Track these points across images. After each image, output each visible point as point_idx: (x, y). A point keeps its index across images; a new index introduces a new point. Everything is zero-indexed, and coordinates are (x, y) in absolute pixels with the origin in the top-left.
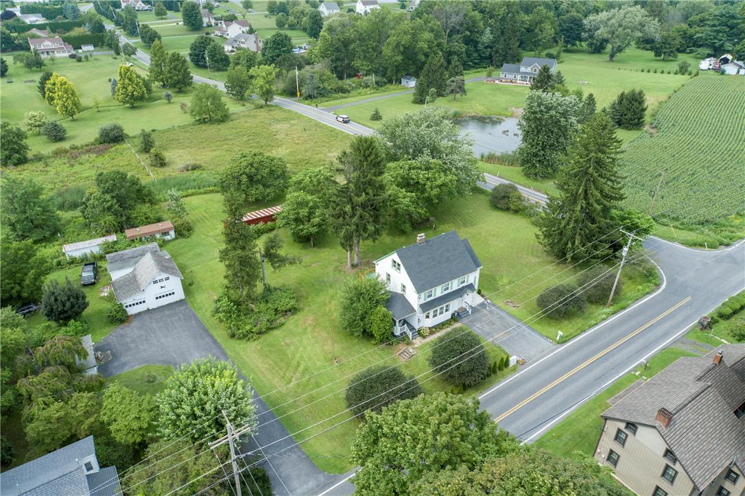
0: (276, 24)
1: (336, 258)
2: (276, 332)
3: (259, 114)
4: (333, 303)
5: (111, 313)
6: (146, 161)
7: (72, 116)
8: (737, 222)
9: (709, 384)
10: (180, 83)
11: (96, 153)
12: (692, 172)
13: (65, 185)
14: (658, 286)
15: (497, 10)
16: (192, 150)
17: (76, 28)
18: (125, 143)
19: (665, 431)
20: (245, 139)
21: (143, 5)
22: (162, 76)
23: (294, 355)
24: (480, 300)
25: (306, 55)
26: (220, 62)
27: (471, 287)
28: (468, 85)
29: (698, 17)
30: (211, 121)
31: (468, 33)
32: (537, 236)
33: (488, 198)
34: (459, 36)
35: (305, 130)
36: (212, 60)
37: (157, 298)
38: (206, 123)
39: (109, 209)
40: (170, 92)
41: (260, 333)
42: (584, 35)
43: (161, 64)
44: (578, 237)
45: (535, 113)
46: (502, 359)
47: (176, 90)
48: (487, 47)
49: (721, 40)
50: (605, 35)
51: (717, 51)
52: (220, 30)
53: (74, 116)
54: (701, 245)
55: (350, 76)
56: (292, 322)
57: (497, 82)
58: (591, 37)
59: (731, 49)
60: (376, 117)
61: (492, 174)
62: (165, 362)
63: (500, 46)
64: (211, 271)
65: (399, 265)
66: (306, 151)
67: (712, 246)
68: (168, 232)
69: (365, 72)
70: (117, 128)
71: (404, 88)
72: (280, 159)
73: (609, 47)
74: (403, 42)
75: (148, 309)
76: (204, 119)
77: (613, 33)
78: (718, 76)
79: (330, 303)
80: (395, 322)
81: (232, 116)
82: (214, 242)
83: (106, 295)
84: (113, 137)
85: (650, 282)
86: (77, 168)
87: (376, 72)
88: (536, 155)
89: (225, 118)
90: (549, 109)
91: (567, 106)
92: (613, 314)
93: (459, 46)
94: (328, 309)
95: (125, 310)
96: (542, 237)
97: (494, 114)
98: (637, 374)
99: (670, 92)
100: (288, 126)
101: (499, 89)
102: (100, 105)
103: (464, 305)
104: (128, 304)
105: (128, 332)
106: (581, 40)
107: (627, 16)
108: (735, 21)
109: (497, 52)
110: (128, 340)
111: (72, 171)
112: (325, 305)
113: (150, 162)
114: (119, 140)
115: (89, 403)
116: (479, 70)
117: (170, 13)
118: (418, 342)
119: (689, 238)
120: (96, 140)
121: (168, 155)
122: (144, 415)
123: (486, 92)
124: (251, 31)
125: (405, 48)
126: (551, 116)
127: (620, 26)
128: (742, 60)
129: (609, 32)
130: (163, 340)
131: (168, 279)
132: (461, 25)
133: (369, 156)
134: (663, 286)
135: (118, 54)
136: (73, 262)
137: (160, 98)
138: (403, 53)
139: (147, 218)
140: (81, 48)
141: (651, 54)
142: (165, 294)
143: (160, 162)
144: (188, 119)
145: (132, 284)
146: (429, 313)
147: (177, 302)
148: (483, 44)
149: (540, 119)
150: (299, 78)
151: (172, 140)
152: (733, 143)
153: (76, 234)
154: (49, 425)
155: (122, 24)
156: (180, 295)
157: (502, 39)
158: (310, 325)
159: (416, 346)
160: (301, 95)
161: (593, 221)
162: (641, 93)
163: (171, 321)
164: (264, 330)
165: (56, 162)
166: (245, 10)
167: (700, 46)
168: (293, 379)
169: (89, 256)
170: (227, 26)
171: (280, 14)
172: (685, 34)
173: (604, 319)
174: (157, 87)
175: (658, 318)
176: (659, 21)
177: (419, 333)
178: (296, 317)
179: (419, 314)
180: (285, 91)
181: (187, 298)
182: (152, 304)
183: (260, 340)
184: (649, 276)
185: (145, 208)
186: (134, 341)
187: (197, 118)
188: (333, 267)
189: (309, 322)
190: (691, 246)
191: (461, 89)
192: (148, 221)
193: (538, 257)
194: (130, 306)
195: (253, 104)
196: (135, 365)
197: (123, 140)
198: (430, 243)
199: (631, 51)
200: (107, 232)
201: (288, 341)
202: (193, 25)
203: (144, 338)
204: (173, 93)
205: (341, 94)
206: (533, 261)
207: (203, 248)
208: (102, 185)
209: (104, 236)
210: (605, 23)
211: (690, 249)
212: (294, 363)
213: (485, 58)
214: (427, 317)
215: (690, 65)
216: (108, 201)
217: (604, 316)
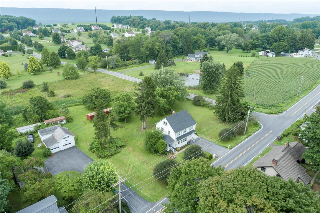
0: (93, 41)
1: (136, 126)
2: (118, 155)
3: (92, 75)
4: (139, 142)
5: (45, 152)
6: (46, 94)
7: (7, 78)
8: (283, 105)
9: (287, 152)
10: (55, 65)
11: (22, 92)
12: (264, 89)
13: (10, 106)
14: (260, 128)
15: (183, 35)
16: (65, 90)
17: (4, 43)
18: (34, 88)
19: (275, 167)
20: (88, 84)
21: (33, 34)
22: (47, 62)
23: (127, 162)
24: (197, 137)
25: (108, 53)
26: (72, 56)
27: (193, 131)
28: (176, 62)
29: (256, 37)
30: (72, 79)
31: (173, 43)
32: (214, 113)
33: (192, 102)
34: (170, 44)
35: (113, 80)
36: (68, 55)
37: (64, 146)
38: (69, 79)
39: (37, 112)
40: (51, 68)
41: (112, 155)
42: (216, 44)
43: (46, 57)
44: (230, 111)
45: (206, 69)
46: (210, 156)
47: (54, 67)
48: (180, 48)
49: (265, 45)
50: (225, 44)
51: (264, 49)
52: (69, 43)
53: (8, 78)
54: (272, 113)
55: (127, 60)
56: (123, 150)
57: (186, 61)
58: (219, 45)
59: (269, 48)
60: (141, 75)
61: (192, 94)
62: (72, 170)
63: (186, 48)
64: (85, 134)
65: (167, 123)
66: (115, 88)
67: (276, 114)
68: (63, 121)
69: (134, 58)
70: (31, 82)
71: (150, 64)
72: (107, 90)
73: (226, 48)
74: (149, 46)
75: (60, 150)
76: (69, 78)
77: (227, 43)
78: (266, 57)
79: (138, 142)
80: (167, 145)
81: (80, 76)
82: (83, 123)
83: (40, 146)
84: (29, 86)
85: (257, 126)
86: (14, 99)
87: (139, 58)
88: (207, 85)
89: (77, 77)
90: (211, 67)
91: (218, 66)
92: (246, 138)
93: (170, 48)
94: (137, 145)
95: (50, 151)
96: (216, 113)
97: (187, 72)
98: (259, 157)
99: (251, 63)
100: (105, 79)
101: (188, 64)
102: (21, 74)
103: (191, 139)
104: (52, 149)
105: (53, 160)
106: (215, 46)
107: (232, 37)
108: (269, 38)
109: (185, 50)
110: (53, 163)
111: (12, 100)
112: (136, 143)
113: (48, 95)
114: (32, 87)
115: (50, 183)
116: (178, 57)
117: (45, 38)
118: (176, 153)
119: (267, 111)
120: (21, 87)
121: (56, 92)
122: (75, 184)
123: (183, 65)
124: (83, 44)
125: (150, 49)
126: (212, 70)
127: (229, 40)
128: (274, 52)
129: (226, 43)
130: (69, 162)
131: (69, 137)
132: (171, 40)
133: (150, 83)
134: (262, 128)
135: (25, 54)
136: (22, 135)
137: (46, 71)
138: (149, 50)
139: (53, 116)
140: (6, 51)
141: (242, 50)
142: (67, 144)
143: (53, 94)
144: (62, 78)
145: (53, 140)
146: (179, 142)
147: (72, 147)
148: (179, 47)
149: (208, 71)
150: (107, 60)
151: (56, 86)
152: (276, 79)
153: (21, 124)
154: (34, 192)
155: (24, 42)
156: (73, 144)
157: (186, 45)
158: (131, 151)
159: (176, 154)
160: (108, 68)
161: (234, 105)
162: (241, 63)
163: (71, 154)
164: (113, 154)
165: (4, 97)
166: (78, 36)
167: (258, 47)
168: (129, 171)
169: (29, 132)
170: (72, 42)
171: (94, 37)
172: (252, 43)
173: (244, 140)
174: (44, 66)
175: (263, 138)
176: (243, 38)
177: (176, 150)
178: (125, 149)
179: (176, 142)
180: (101, 66)
181: (76, 145)
182: (62, 148)
183: (112, 158)
184: (256, 124)
185: (51, 112)
186: (56, 163)
187: (66, 77)
188: (136, 129)
189: (131, 150)
190: (268, 114)
191: (173, 64)
192: (53, 117)
193: (215, 121)
194: (53, 149)
195: (88, 71)
196: (59, 172)
197: (33, 87)
198: (177, 115)
199: (234, 49)
200: (35, 122)
201: (124, 157)
202: (57, 42)
203: (61, 161)
204: (53, 68)
205: (125, 67)
206: (213, 122)
207: (79, 126)
208: (33, 102)
209: (34, 124)
210: (224, 39)
211: (268, 115)
212: (128, 165)
213: (180, 52)
214: (179, 143)
215: (256, 54)
216: (36, 109)
217: (244, 139)
